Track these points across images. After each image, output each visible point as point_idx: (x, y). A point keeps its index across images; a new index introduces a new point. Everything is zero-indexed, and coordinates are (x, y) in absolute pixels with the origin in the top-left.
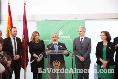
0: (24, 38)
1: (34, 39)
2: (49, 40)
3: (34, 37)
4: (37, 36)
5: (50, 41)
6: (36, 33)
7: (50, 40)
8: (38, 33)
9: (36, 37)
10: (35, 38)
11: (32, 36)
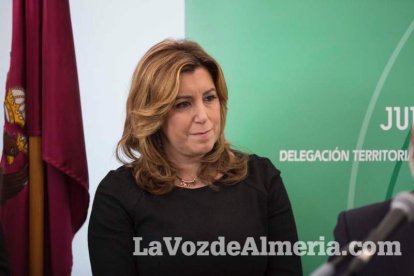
0: (26, 130)
1: (159, 139)
2: (344, 156)
3: (166, 119)
4: (202, 110)
5: (365, 166)
6: (188, 69)
7: (361, 155)
8: (213, 69)
9: (182, 118)
10: (173, 133)
11: (133, 102)
